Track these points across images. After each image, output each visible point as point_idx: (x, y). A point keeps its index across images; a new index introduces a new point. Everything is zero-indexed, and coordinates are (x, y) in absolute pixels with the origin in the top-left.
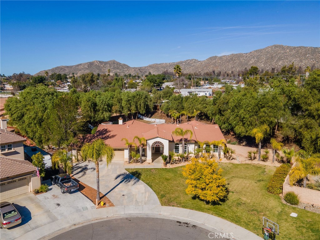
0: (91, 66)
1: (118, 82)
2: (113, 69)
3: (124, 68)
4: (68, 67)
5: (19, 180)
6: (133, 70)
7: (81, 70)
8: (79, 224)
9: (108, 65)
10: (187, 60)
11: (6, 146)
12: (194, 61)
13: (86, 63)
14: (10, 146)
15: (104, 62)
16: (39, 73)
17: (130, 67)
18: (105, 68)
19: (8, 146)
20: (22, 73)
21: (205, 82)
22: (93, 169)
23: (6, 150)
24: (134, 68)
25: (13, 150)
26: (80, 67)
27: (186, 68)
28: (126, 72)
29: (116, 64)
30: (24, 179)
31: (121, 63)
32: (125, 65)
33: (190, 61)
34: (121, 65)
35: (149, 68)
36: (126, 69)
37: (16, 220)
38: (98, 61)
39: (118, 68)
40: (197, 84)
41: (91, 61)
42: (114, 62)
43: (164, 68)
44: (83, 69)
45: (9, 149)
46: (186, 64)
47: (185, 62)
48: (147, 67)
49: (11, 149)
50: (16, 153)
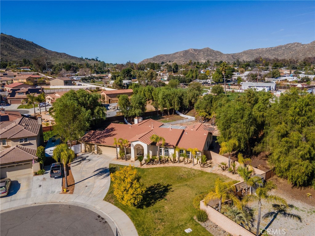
0: (186, 54)
1: (193, 73)
2: (206, 56)
3: (216, 55)
4: (166, 55)
5: (24, 164)
6: (226, 56)
7: (176, 58)
8: (38, 203)
9: (202, 53)
10: (288, 44)
11: (23, 139)
12: (296, 44)
13: (182, 52)
14: (26, 139)
15: (198, 50)
16: (143, 61)
17: (223, 54)
18: (199, 55)
19: (25, 139)
20: (128, 61)
21: (291, 72)
22: (88, 161)
23: (24, 142)
24: (227, 55)
25: (28, 142)
26: (176, 55)
27: (285, 53)
28: (219, 59)
29: (209, 51)
30: (28, 164)
31: (214, 51)
32: (218, 52)
33: (292, 45)
34: (214, 53)
35: (243, 54)
36: (219, 56)
37: (3, 193)
38: (193, 49)
39: (211, 55)
40: (273, 75)
41: (187, 49)
42: (208, 50)
43: (260, 53)
44: (179, 57)
45: (25, 141)
46: (286, 48)
47: (285, 46)
48: (241, 53)
49: (27, 141)
50: (30, 144)
